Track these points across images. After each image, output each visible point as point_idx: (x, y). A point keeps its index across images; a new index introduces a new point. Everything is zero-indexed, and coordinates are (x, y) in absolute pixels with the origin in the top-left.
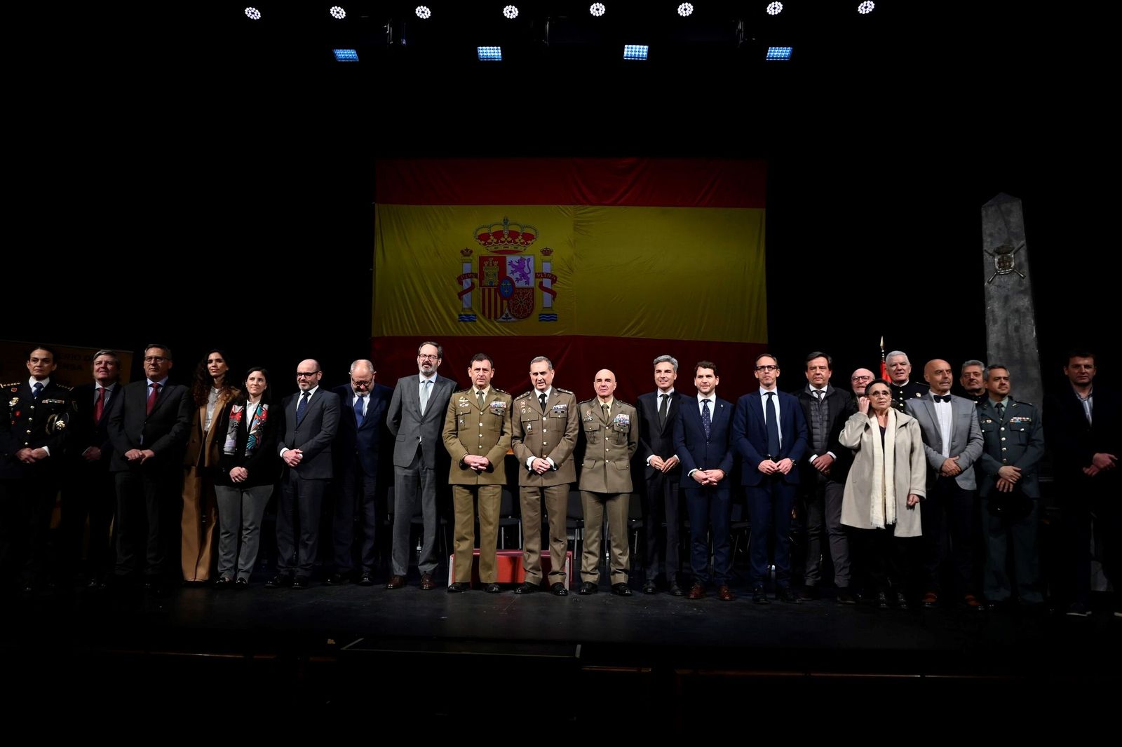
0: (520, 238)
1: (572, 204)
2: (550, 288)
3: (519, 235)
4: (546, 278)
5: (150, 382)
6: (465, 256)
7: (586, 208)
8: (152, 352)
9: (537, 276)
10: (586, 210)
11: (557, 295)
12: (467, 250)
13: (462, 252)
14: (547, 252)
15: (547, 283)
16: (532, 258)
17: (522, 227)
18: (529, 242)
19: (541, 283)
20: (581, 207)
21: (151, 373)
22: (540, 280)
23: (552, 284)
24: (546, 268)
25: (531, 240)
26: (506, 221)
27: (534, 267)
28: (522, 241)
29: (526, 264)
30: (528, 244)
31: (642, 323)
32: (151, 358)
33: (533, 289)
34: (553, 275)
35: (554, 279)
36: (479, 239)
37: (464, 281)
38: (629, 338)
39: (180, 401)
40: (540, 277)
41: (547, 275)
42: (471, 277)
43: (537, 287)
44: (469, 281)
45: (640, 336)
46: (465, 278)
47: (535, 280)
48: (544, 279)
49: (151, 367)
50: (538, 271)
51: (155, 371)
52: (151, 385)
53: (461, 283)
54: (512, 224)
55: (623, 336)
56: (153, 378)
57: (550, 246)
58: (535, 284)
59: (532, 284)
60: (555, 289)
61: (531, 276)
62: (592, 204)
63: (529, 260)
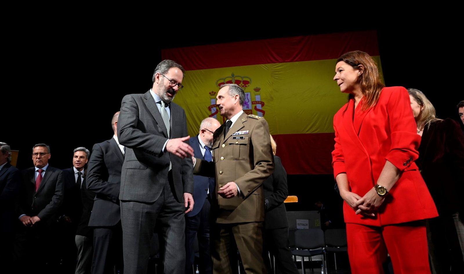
0: (242, 83)
1: (269, 63)
2: (261, 109)
3: (241, 82)
4: (258, 104)
5: (37, 169)
6: (212, 95)
7: (277, 65)
8: (37, 149)
9: (253, 103)
10: (277, 66)
11: (266, 113)
12: (213, 92)
13: (210, 93)
14: (257, 90)
15: (259, 106)
16: (249, 94)
17: (242, 78)
18: (247, 85)
19: (256, 107)
20: (274, 64)
21: (37, 164)
22: (255, 105)
23: (262, 107)
24: (258, 98)
25: (248, 84)
26: (233, 75)
27: (251, 99)
28: (243, 85)
29: (246, 97)
30: (246, 86)
31: (317, 124)
32: (37, 154)
33: (251, 110)
34: (262, 102)
35: (263, 104)
36: (218, 86)
37: (212, 109)
38: (309, 134)
39: (57, 180)
40: (255, 104)
41: (258, 102)
42: (216, 107)
43: (254, 109)
44: (215, 108)
45: (316, 132)
46: (212, 107)
47: (252, 105)
48: (257, 104)
49: (37, 160)
50: (254, 100)
51: (39, 162)
52: (38, 171)
53: (210, 110)
54: (236, 77)
55: (306, 133)
56: (38, 167)
57: (258, 87)
58: (252, 107)
59: (250, 108)
60: (263, 109)
61: (250, 103)
62: (280, 62)
63: (247, 95)
